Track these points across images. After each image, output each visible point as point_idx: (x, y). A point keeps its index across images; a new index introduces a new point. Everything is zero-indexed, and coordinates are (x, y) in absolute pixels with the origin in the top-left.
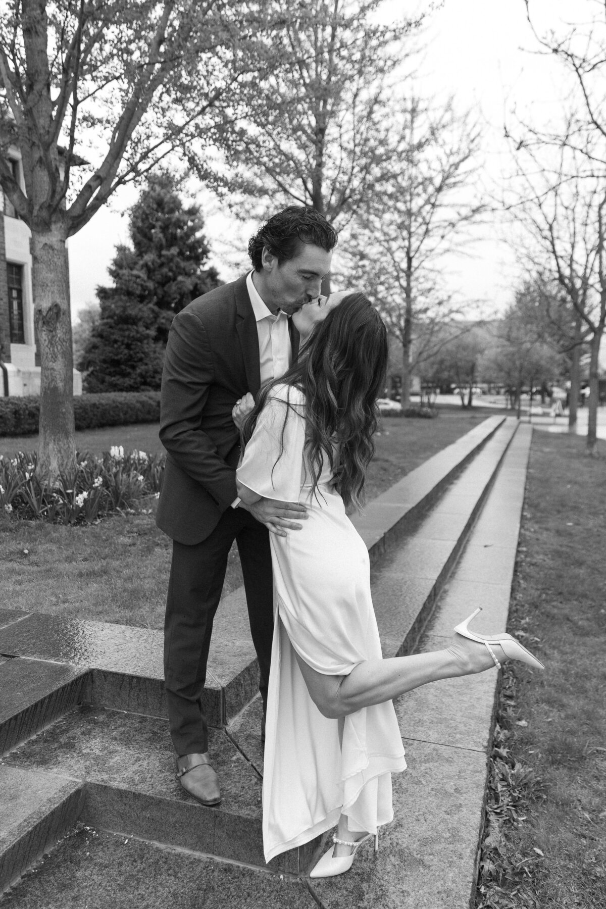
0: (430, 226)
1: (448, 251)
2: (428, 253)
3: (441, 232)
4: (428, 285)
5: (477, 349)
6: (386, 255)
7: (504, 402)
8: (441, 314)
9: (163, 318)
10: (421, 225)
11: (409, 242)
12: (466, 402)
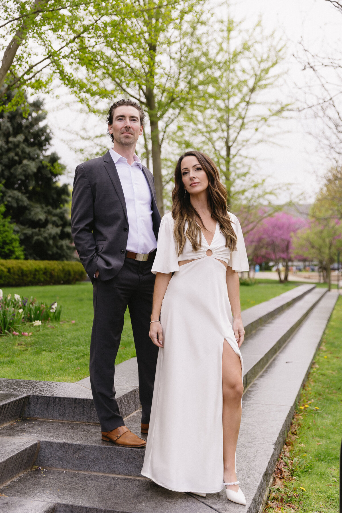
0: (246, 120)
1: (260, 141)
2: (244, 143)
3: (255, 125)
4: (245, 170)
5: (290, 228)
6: (207, 144)
7: (318, 278)
8: (256, 195)
9: (10, 196)
10: (237, 119)
11: (228, 133)
12: (283, 277)
